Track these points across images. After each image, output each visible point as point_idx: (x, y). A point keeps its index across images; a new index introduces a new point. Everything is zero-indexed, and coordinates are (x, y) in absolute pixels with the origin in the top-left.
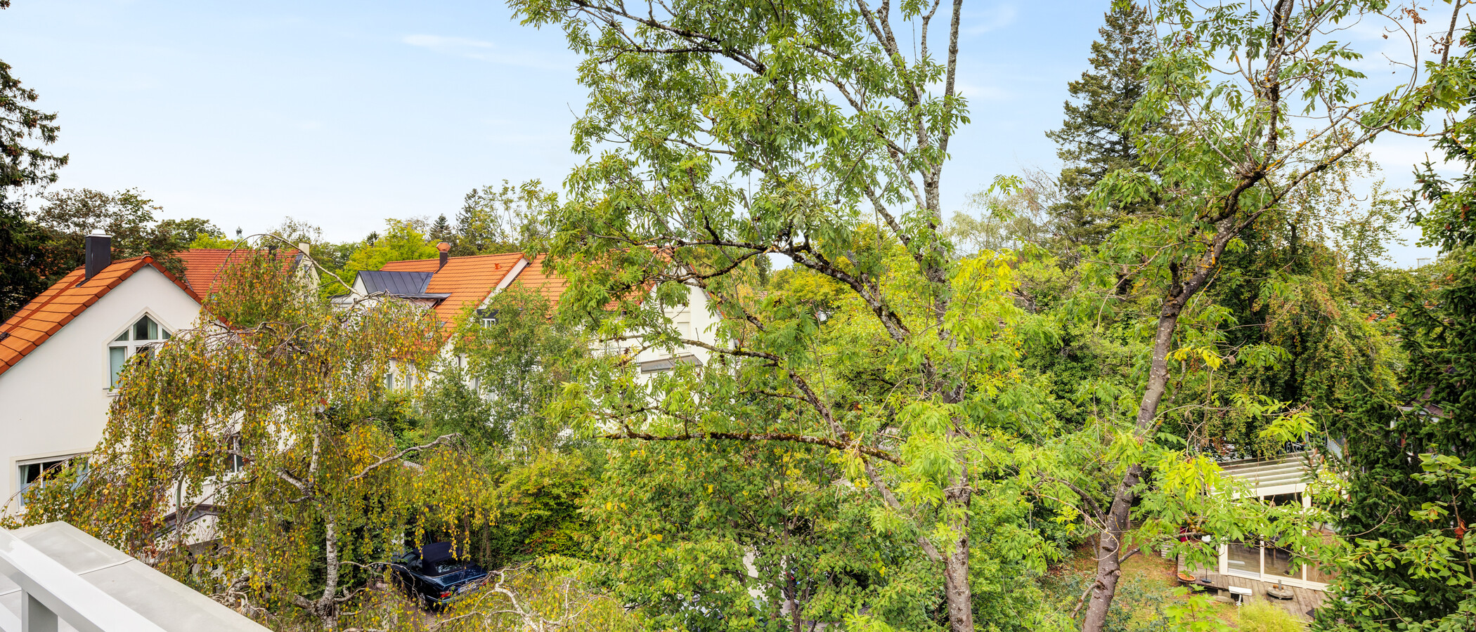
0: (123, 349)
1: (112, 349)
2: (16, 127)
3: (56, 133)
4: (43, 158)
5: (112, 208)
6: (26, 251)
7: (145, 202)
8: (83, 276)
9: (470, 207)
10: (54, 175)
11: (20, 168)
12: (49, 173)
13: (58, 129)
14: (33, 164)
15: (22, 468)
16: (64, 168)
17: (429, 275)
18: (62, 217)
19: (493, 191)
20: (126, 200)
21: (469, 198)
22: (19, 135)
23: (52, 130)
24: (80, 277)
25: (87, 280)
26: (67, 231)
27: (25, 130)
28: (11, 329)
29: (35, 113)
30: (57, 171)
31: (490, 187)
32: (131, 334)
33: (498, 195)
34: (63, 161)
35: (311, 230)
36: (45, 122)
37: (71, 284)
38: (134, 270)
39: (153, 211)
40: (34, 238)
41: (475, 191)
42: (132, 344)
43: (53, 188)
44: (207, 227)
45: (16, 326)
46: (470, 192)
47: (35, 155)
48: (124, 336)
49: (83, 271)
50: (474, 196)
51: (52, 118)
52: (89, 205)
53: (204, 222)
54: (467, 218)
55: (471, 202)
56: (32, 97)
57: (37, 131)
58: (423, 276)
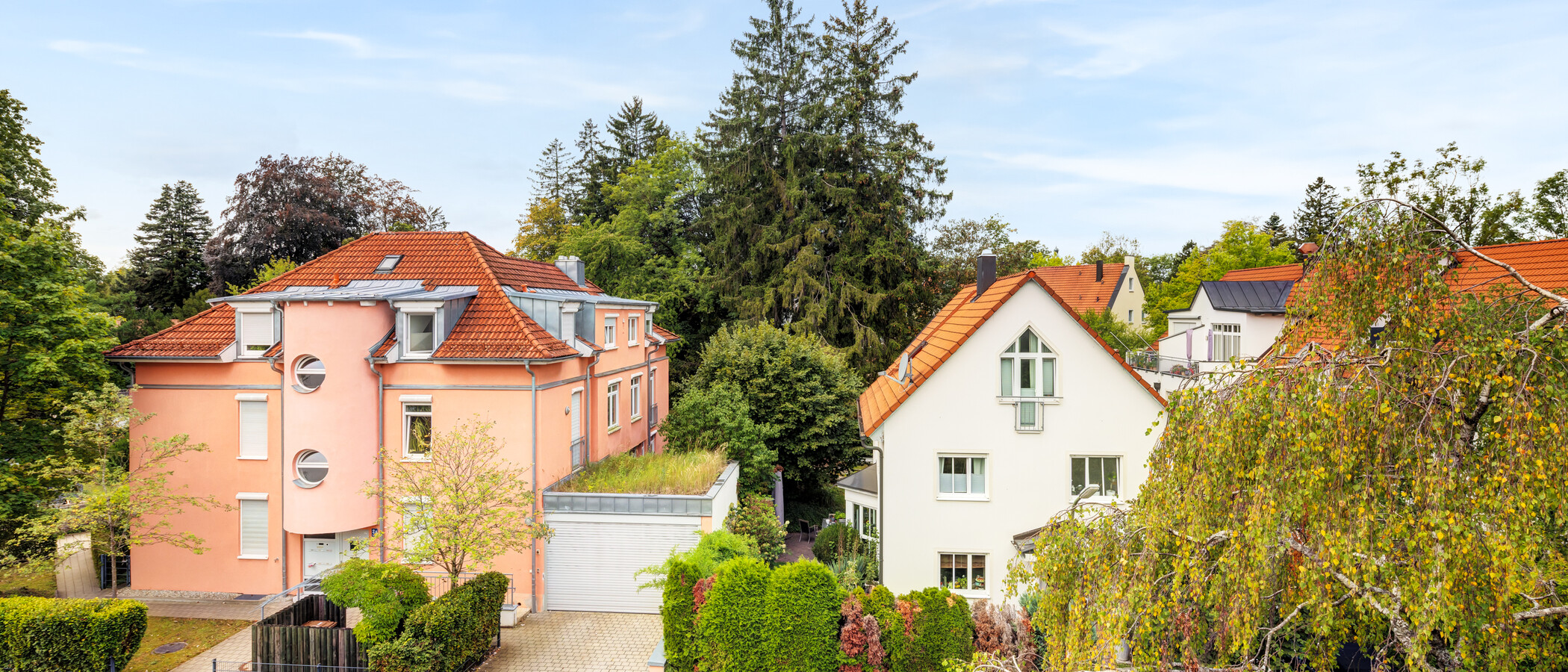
0: (1010, 360)
1: (1003, 360)
2: (921, 174)
3: (945, 175)
4: (937, 197)
5: (981, 234)
6: (926, 275)
7: (1003, 226)
8: (974, 292)
9: (1313, 200)
10: (943, 210)
11: (923, 207)
12: (940, 209)
13: (946, 171)
14: (931, 203)
15: (941, 459)
16: (951, 202)
17: (1288, 284)
18: (948, 246)
19: (1375, 169)
20: (991, 226)
21: (1312, 189)
22: (923, 181)
23: (942, 173)
24: (972, 294)
25: (979, 295)
26: (951, 256)
27: (926, 176)
28: (928, 338)
29: (932, 161)
30: (946, 207)
31: (1370, 166)
32: (1017, 347)
33: (1382, 174)
34: (949, 197)
35: (1128, 243)
36: (938, 167)
37: (966, 299)
38: (1020, 285)
39: (1010, 234)
40: (930, 264)
41: (1320, 180)
42: (1018, 356)
43: (944, 221)
44: (1039, 247)
45: (930, 335)
46: (1313, 181)
47: (932, 195)
48: (1011, 349)
49: (975, 288)
50: (1318, 186)
51: (941, 163)
52: (966, 232)
53: (1036, 243)
54: (1308, 215)
55: (1315, 195)
56: (930, 148)
57: (933, 175)
58: (1281, 286)
